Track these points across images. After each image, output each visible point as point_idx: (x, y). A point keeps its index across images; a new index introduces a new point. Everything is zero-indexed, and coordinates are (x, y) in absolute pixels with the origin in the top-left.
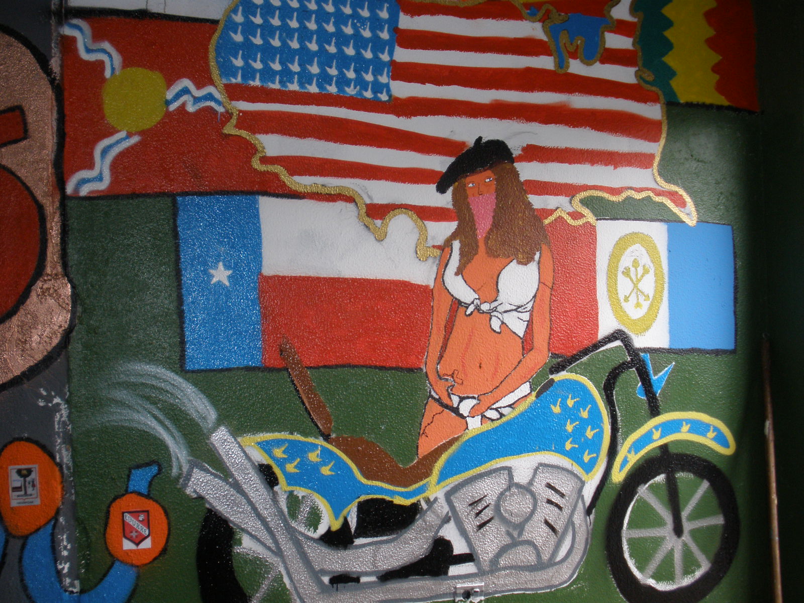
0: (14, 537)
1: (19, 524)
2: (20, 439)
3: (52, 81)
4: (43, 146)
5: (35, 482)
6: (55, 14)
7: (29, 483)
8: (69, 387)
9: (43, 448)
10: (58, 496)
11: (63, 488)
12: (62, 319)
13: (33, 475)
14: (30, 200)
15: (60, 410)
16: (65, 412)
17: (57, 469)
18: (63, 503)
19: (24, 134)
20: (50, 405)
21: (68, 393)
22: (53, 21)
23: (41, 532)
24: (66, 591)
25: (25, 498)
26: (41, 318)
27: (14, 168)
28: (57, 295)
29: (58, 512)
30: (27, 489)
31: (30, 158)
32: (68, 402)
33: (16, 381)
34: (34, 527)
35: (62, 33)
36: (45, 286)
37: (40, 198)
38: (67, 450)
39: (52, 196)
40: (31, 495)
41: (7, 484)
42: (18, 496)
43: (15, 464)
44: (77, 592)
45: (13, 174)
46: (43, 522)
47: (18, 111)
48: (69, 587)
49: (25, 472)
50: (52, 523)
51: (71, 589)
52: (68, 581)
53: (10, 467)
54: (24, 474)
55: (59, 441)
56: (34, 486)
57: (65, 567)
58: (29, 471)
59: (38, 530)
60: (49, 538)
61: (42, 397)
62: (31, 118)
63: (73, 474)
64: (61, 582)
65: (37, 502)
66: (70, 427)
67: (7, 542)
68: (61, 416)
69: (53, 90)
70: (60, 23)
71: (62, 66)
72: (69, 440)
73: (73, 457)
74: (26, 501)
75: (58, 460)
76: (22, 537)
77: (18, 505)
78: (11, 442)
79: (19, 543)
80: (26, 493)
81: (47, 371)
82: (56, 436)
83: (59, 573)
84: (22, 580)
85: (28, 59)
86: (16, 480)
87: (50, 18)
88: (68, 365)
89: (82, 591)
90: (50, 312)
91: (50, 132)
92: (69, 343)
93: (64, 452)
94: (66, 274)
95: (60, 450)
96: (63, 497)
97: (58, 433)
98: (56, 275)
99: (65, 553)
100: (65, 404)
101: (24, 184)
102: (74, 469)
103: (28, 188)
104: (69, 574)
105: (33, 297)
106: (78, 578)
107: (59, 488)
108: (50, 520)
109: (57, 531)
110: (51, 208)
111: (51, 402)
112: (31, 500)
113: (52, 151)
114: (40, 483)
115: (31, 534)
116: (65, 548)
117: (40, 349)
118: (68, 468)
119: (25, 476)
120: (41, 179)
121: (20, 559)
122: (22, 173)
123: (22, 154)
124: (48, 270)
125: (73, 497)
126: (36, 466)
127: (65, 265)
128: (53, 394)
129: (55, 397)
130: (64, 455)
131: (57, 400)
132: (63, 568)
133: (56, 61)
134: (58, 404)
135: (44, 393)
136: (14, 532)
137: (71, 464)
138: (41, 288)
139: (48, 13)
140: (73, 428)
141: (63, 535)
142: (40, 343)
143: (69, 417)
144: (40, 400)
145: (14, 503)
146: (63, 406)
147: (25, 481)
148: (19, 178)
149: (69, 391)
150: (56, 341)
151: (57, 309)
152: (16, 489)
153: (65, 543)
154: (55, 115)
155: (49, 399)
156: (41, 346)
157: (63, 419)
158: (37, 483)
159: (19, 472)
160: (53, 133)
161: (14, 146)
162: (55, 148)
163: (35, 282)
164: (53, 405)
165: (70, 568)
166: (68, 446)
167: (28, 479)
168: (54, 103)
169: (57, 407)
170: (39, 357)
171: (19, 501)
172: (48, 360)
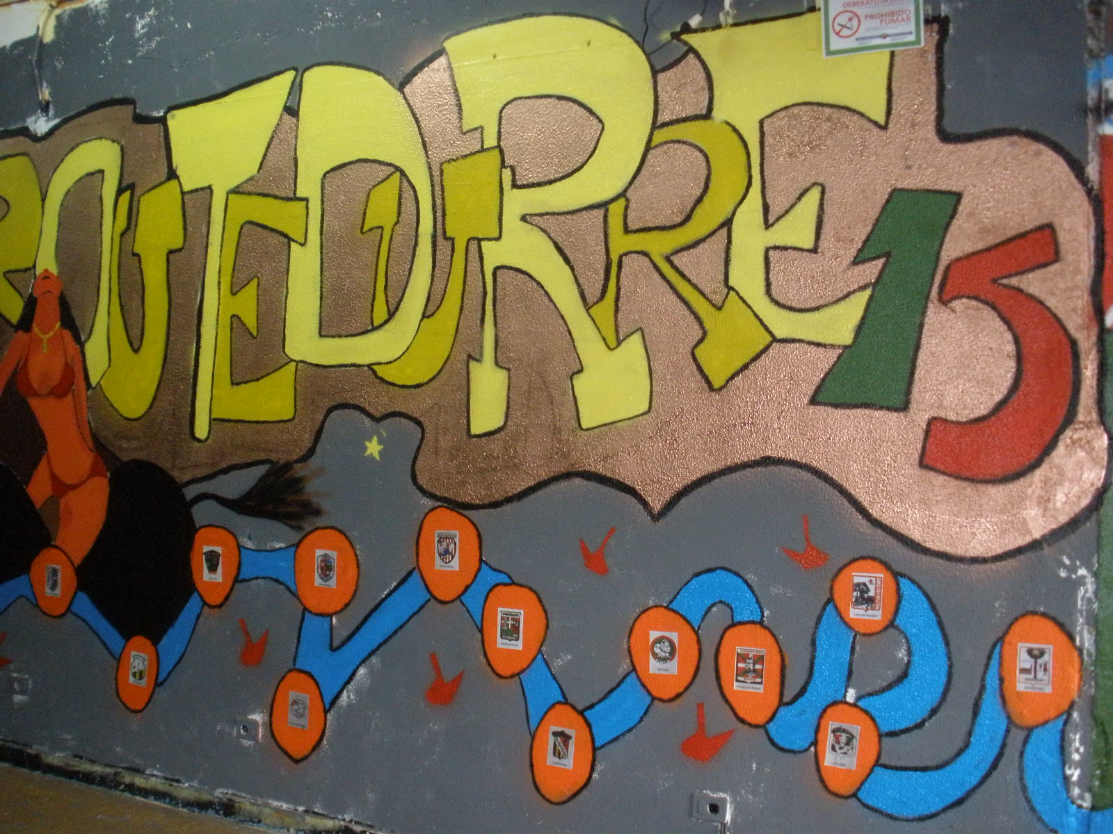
0: (1017, 726)
1: (1025, 712)
2: (1034, 613)
3: (1089, 192)
4: (1077, 271)
5: (1048, 667)
6: (1091, 111)
7: (1041, 666)
8: (1098, 558)
9: (1061, 626)
10: (1075, 685)
11: (1080, 679)
12: (1094, 476)
13: (1046, 658)
14: (1060, 334)
15: (1084, 584)
16: (1090, 586)
17: (1076, 653)
18: (1079, 696)
19: (1056, 256)
20: (1074, 576)
21: (1096, 565)
22: (1090, 119)
23: (1049, 726)
24: (1073, 802)
25: (1033, 682)
26: (1070, 474)
27: (1042, 296)
28: (1089, 446)
29: (1072, 706)
30: (1038, 673)
31: (1062, 285)
32: (1096, 575)
33: (1035, 545)
34: (1041, 719)
35: (1101, 132)
36: (1075, 437)
37: (1073, 332)
38: (1089, 632)
39: (1088, 328)
40: (1041, 680)
41: (1015, 663)
42: (1026, 679)
43: (1026, 641)
44: (1087, 808)
45: (1041, 303)
46: (1052, 714)
47: (1047, 231)
48: (1078, 799)
49: (1036, 653)
50: (1065, 717)
51: (1079, 802)
52: (1076, 791)
53: (1020, 645)
54: (1035, 655)
55: (1081, 620)
56: (1045, 670)
57: (1075, 774)
58: (1042, 653)
59: (1046, 722)
60: (1058, 736)
61: (1065, 566)
62: (1062, 237)
63: (1096, 663)
64: (1068, 791)
65: (1048, 690)
66: (1095, 606)
67: (1008, 731)
68: (1086, 591)
69: (1089, 202)
70: (1099, 120)
71: (1101, 173)
72: (1094, 622)
73: (1097, 643)
74: (1035, 686)
75: (1078, 642)
76: (1027, 728)
77: (1025, 690)
78: (1023, 615)
79: (1023, 734)
80: (1035, 676)
81: (1073, 536)
82: (1078, 614)
83: (1066, 779)
84: (1021, 779)
85: (1061, 168)
86: (1024, 661)
87: (1086, 116)
88: (1099, 532)
89: (1094, 808)
90: (1080, 466)
91: (1086, 254)
92: (1102, 505)
93: (1086, 635)
94: (1102, 421)
95: (1082, 631)
96: (1080, 689)
97: (1081, 612)
98: (1090, 422)
99: (1076, 757)
100: (1092, 577)
101: (1055, 316)
102: (1096, 657)
103: (1058, 320)
104: (1080, 783)
105: (1061, 449)
106: (1090, 790)
107: (1076, 677)
108: (1062, 714)
109: (1068, 728)
110: (1086, 344)
111: (1075, 572)
112: (1040, 686)
113: (1089, 276)
114: (1054, 668)
115: (1037, 726)
116: (1077, 750)
117: (1066, 510)
118: (1090, 655)
119: (1036, 657)
120: (1074, 310)
121: (1022, 754)
122: (1051, 302)
123: (1052, 280)
124: (1081, 417)
125: (1093, 691)
126: (1051, 647)
127: (1101, 411)
128: (1078, 563)
129: (1081, 568)
130: (1086, 639)
131: (1082, 572)
132: (1072, 775)
133: (1094, 167)
134: (1083, 577)
135: (1067, 562)
136: (1017, 721)
137: (1093, 650)
138: (1071, 438)
139: (1085, 110)
140: (1100, 607)
141: (1075, 734)
142: (1066, 503)
143: (1096, 593)
144: (1062, 570)
145: (1020, 687)
146: (1090, 580)
147: (1036, 663)
148: (1048, 308)
149: (1098, 562)
150: (1085, 502)
151: (1088, 464)
152: (1023, 671)
153: (1077, 744)
154: (1092, 232)
155: (1072, 569)
156: (1067, 505)
157: (1088, 595)
158: (1050, 667)
159: (1030, 652)
160: (1089, 254)
161: (1043, 271)
162: (1092, 272)
163: (1064, 430)
164: (1077, 578)
165: (1080, 777)
166: (1091, 629)
167: (1040, 661)
168: (1092, 218)
169: (1081, 581)
170: (1063, 519)
171: (1027, 685)
172: (1074, 523)
